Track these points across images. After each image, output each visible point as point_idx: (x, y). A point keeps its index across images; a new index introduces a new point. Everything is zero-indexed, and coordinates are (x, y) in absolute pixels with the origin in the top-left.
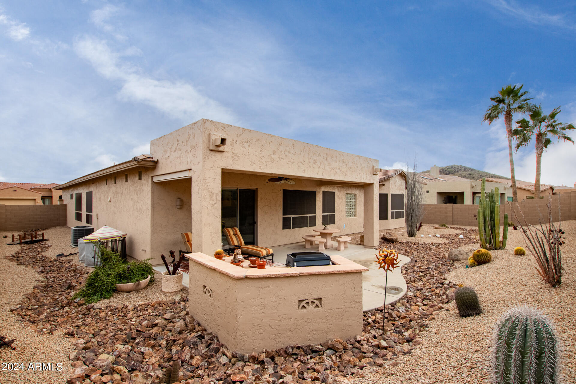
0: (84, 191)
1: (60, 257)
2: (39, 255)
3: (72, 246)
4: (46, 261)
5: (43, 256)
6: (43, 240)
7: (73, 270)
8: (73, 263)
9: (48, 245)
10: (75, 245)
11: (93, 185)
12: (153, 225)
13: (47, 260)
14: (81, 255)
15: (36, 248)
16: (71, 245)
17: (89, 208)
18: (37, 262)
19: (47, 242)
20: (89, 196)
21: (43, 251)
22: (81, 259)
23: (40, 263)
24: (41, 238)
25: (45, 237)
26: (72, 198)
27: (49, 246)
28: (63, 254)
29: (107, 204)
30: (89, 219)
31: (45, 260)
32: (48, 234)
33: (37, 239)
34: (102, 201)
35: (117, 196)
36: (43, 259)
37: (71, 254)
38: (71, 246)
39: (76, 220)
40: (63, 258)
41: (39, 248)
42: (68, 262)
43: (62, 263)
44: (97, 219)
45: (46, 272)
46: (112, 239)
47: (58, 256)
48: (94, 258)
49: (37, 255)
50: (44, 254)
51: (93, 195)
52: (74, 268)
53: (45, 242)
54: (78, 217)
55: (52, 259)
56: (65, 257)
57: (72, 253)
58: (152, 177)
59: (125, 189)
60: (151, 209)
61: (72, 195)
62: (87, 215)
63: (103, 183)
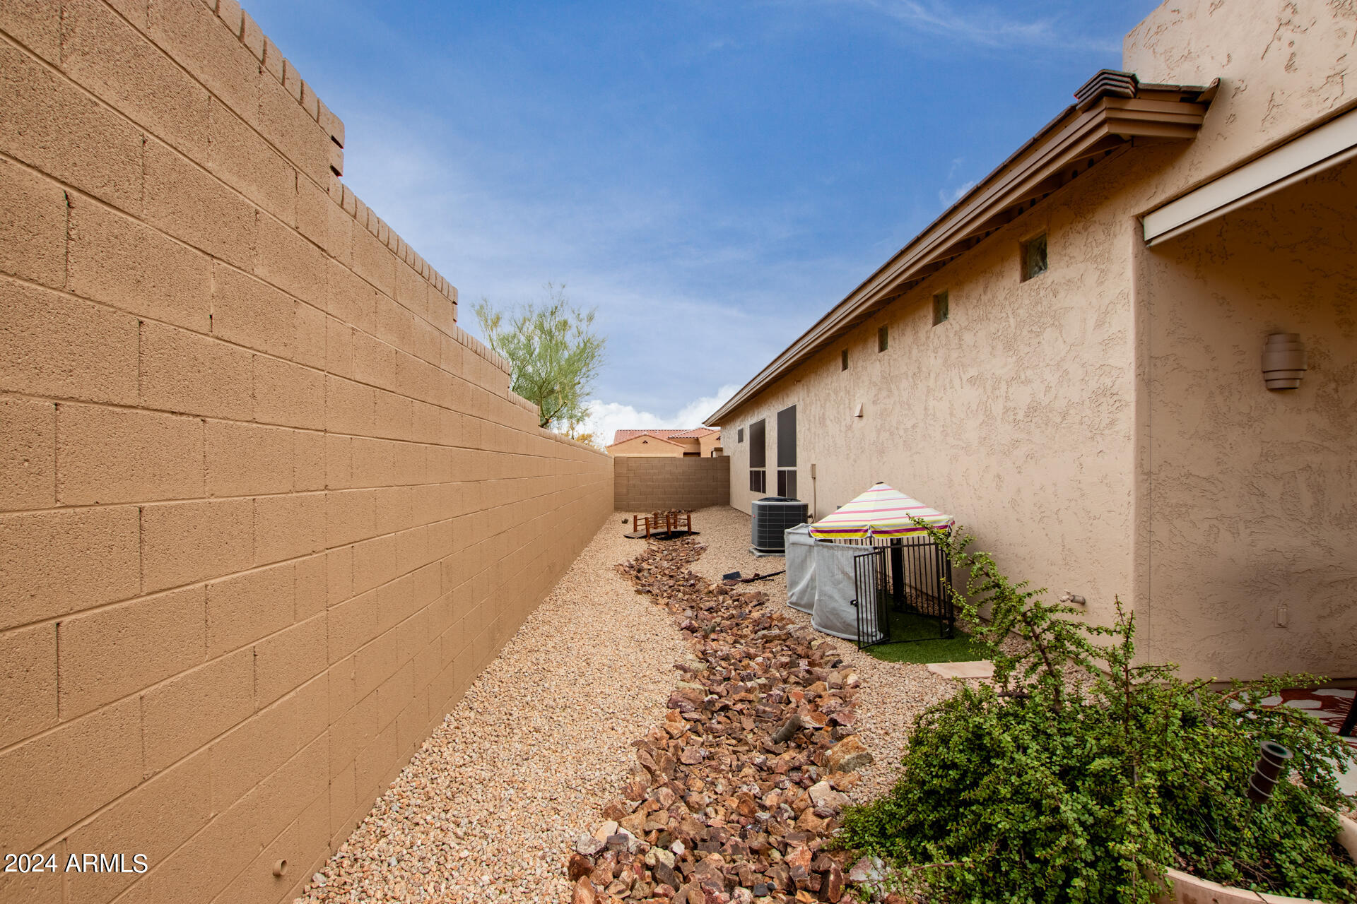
0: (769, 415)
1: (733, 582)
2: (682, 570)
3: (755, 552)
4: (698, 591)
5: (690, 573)
6: (690, 533)
7: (778, 637)
8: (769, 608)
9: (699, 545)
10: (761, 551)
11: (800, 385)
12: (1147, 475)
13: (700, 586)
14: (793, 584)
15: (675, 550)
16: (751, 548)
17: (788, 453)
18: (679, 591)
19: (697, 539)
20: (788, 421)
21: (691, 559)
22: (794, 599)
23: (684, 594)
24: (686, 529)
25: (692, 526)
26: (741, 440)
27: (702, 548)
28: (737, 575)
29: (849, 428)
30: (787, 482)
31: (697, 587)
32: (699, 521)
33: (679, 529)
34: (828, 422)
35: (890, 391)
36: (692, 582)
37: (757, 577)
38: (753, 553)
39: (751, 489)
40: (740, 588)
41: (682, 552)
42: (755, 603)
43: (739, 601)
44: (812, 480)
45: (703, 633)
46: (898, 536)
47: (726, 577)
48: (856, 605)
49: (678, 568)
50: (695, 568)
51: (799, 416)
52: (780, 629)
53: (692, 537)
54: (758, 482)
55: (713, 587)
56: (745, 585)
57: (762, 574)
58: (1140, 219)
59: (935, 351)
60: (1138, 390)
61: (741, 433)
62: (781, 474)
63: (832, 368)
